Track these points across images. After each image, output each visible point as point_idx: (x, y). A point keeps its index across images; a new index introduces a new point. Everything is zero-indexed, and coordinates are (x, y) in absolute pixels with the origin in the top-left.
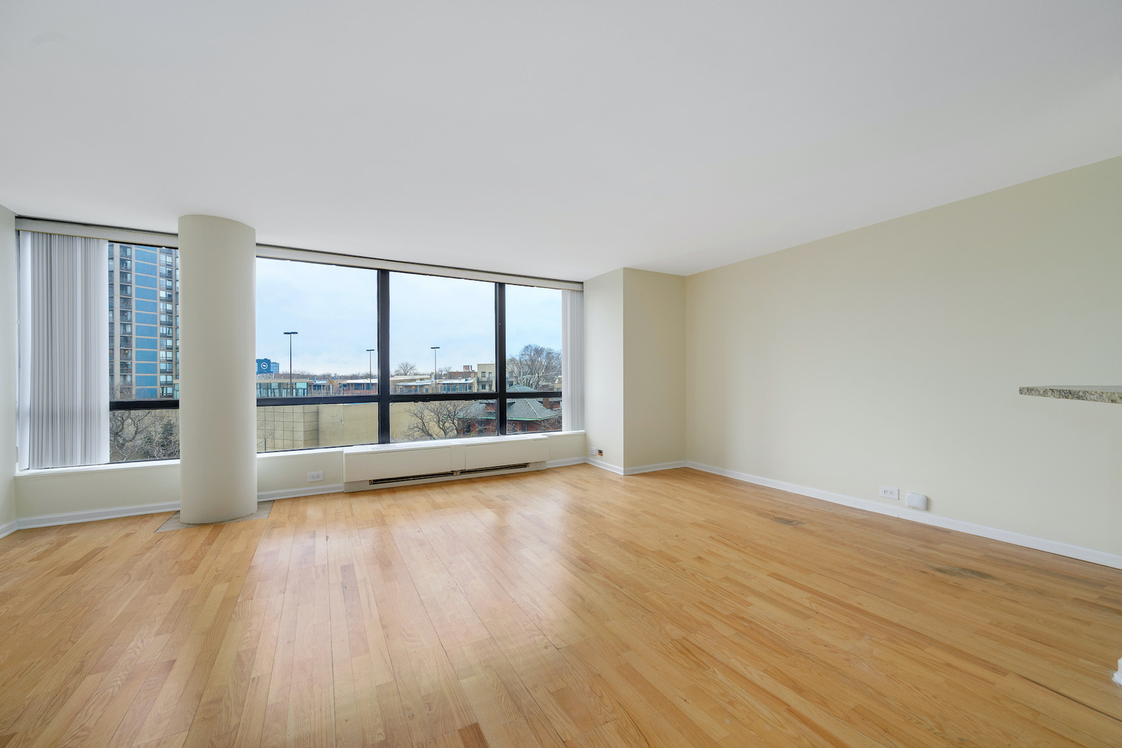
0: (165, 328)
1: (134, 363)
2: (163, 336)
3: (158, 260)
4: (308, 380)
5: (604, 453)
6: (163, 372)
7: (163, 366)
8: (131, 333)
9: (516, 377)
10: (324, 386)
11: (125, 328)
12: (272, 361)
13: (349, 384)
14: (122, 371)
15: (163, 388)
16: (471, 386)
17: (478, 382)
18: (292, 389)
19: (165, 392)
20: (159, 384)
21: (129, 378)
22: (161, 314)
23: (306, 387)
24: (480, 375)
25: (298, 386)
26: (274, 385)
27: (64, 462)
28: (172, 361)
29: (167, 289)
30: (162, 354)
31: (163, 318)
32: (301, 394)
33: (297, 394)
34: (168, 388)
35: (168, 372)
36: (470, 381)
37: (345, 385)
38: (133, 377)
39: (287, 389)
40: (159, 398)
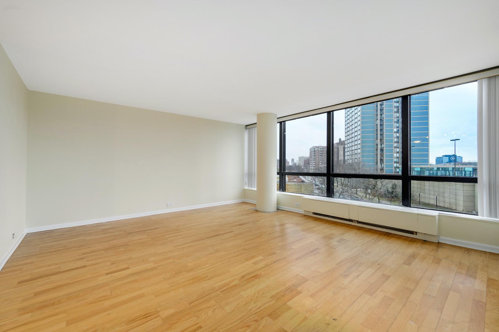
0: (396, 144)
1: (385, 159)
2: (395, 147)
3: (393, 116)
4: (473, 166)
6: (395, 162)
7: (395, 160)
8: (383, 148)
11: (382, 146)
12: (457, 156)
14: (380, 162)
15: (395, 169)
18: (461, 171)
19: (396, 171)
20: (394, 167)
21: (383, 165)
22: (395, 138)
23: (472, 170)
25: (466, 169)
26: (450, 169)
28: (399, 157)
29: (397, 127)
30: (395, 155)
31: (395, 140)
32: (468, 175)
33: (465, 174)
34: (397, 169)
35: (397, 162)
38: (384, 165)
39: (459, 171)
40: (393, 174)
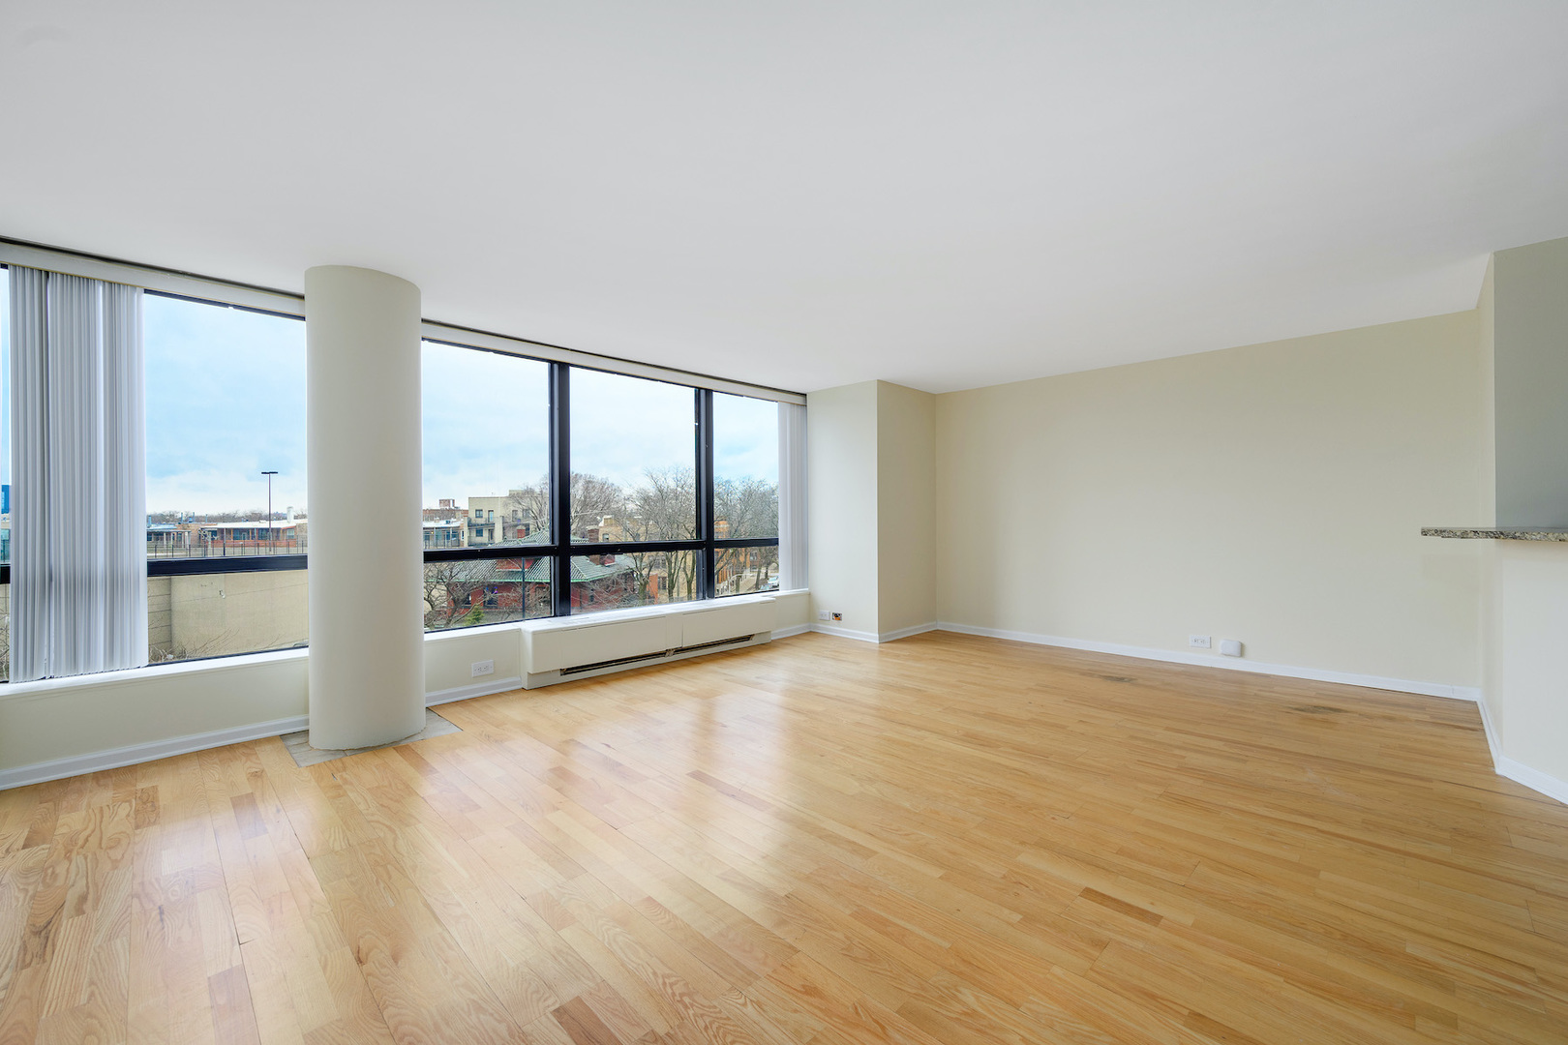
5: (843, 617)
9: (535, 518)
10: (168, 534)
13: (222, 530)
16: (456, 533)
17: (470, 525)
24: (472, 515)
27: (73, 666)
36: (455, 523)
37: (214, 533)
